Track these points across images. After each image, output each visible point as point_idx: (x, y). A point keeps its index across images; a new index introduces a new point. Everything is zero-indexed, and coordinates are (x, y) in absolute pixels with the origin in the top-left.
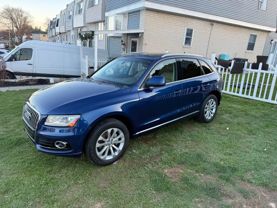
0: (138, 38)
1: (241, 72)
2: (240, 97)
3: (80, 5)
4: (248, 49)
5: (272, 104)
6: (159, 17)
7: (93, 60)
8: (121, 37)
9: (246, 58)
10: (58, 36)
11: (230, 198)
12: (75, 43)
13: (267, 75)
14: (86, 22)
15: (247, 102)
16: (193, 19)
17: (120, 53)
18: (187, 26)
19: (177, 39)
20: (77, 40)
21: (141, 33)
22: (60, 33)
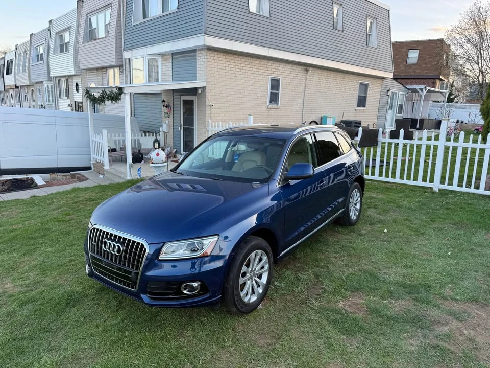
0: (195, 95)
1: (375, 144)
2: (376, 181)
3: (61, 37)
4: (359, 105)
5: (424, 188)
6: (228, 60)
7: (112, 136)
8: (161, 94)
9: (358, 119)
10: (11, 92)
11: (443, 324)
12: (54, 105)
13: (412, 146)
14: (81, 68)
15: (388, 188)
16: (279, 63)
17: (160, 121)
18: (270, 74)
19: (258, 95)
20: (60, 100)
21: (200, 88)
22: (17, 87)
